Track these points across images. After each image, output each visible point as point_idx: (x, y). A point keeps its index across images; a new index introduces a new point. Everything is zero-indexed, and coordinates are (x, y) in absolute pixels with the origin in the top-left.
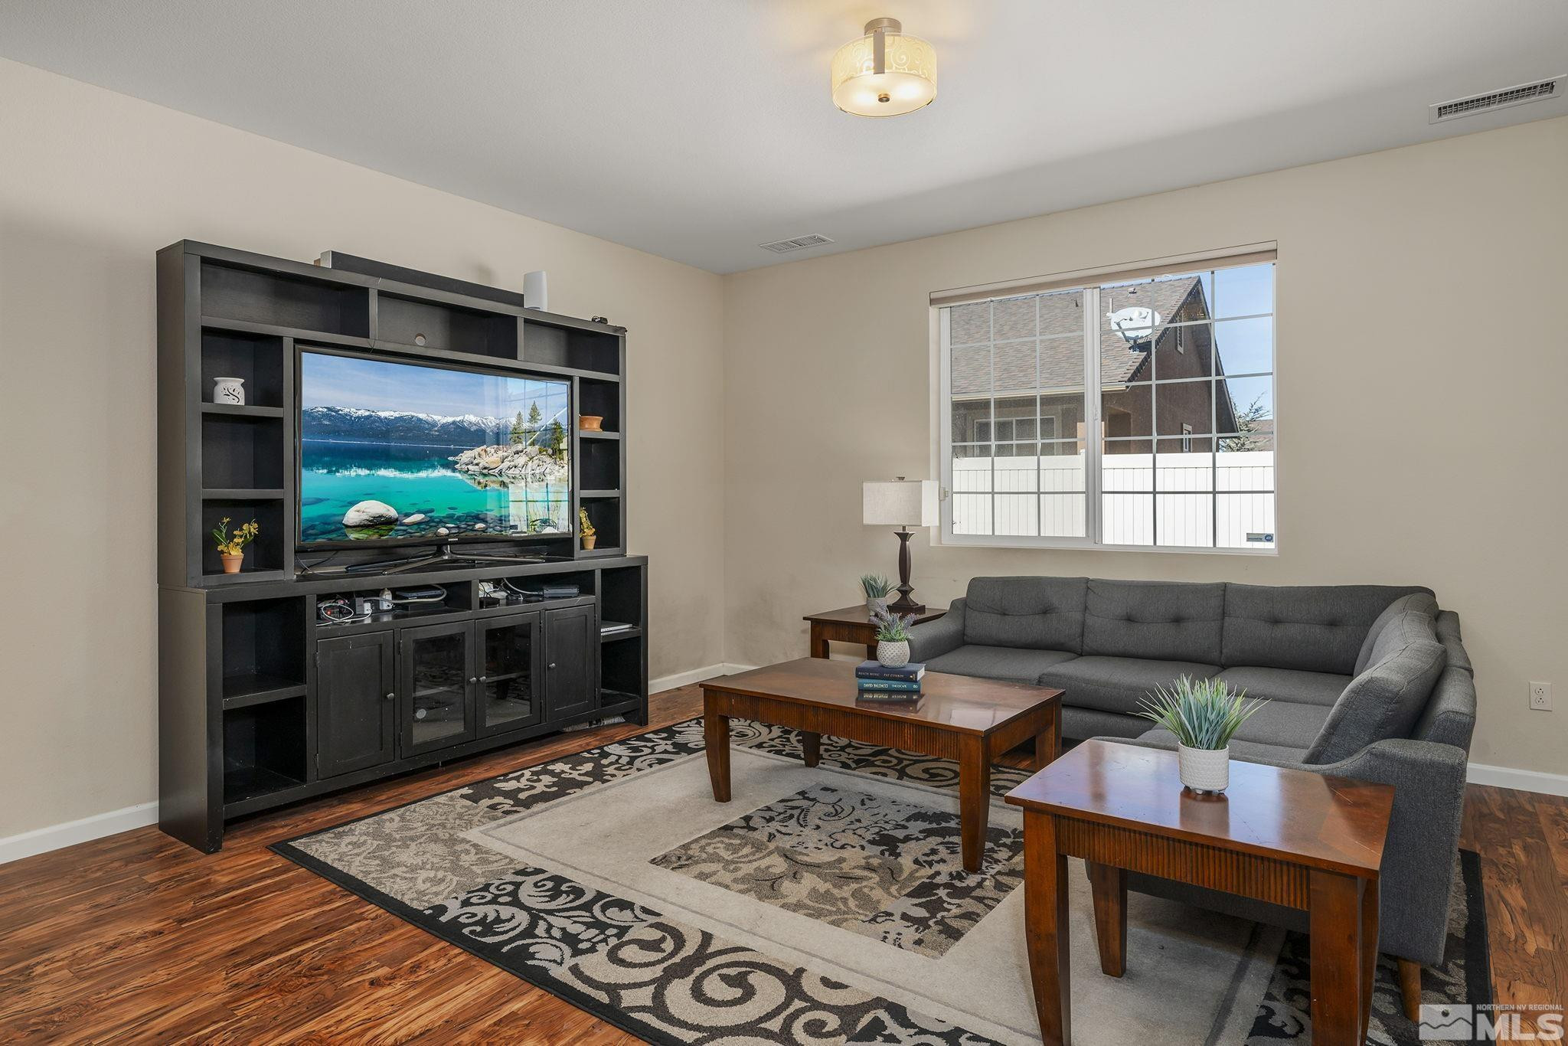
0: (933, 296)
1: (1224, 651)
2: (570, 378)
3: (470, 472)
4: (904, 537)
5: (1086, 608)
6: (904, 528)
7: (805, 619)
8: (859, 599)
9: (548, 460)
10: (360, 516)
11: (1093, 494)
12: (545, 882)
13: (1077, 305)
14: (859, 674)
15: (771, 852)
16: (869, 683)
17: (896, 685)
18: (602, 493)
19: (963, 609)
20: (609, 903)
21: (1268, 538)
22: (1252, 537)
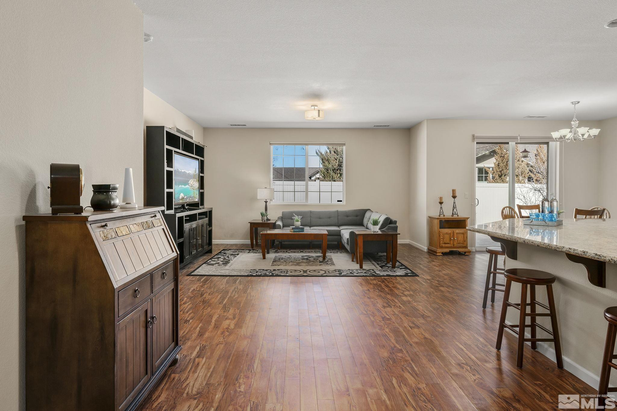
0: (270, 143)
2: (198, 159)
3: (190, 186)
4: (266, 202)
5: (311, 216)
6: (266, 200)
7: (249, 223)
8: (260, 217)
9: (197, 182)
10: (181, 196)
11: (307, 192)
12: (255, 271)
13: (303, 149)
14: (293, 229)
15: (289, 262)
16: (295, 230)
17: (300, 230)
18: (202, 191)
19: (282, 219)
20: (277, 270)
21: (341, 201)
22: (338, 201)
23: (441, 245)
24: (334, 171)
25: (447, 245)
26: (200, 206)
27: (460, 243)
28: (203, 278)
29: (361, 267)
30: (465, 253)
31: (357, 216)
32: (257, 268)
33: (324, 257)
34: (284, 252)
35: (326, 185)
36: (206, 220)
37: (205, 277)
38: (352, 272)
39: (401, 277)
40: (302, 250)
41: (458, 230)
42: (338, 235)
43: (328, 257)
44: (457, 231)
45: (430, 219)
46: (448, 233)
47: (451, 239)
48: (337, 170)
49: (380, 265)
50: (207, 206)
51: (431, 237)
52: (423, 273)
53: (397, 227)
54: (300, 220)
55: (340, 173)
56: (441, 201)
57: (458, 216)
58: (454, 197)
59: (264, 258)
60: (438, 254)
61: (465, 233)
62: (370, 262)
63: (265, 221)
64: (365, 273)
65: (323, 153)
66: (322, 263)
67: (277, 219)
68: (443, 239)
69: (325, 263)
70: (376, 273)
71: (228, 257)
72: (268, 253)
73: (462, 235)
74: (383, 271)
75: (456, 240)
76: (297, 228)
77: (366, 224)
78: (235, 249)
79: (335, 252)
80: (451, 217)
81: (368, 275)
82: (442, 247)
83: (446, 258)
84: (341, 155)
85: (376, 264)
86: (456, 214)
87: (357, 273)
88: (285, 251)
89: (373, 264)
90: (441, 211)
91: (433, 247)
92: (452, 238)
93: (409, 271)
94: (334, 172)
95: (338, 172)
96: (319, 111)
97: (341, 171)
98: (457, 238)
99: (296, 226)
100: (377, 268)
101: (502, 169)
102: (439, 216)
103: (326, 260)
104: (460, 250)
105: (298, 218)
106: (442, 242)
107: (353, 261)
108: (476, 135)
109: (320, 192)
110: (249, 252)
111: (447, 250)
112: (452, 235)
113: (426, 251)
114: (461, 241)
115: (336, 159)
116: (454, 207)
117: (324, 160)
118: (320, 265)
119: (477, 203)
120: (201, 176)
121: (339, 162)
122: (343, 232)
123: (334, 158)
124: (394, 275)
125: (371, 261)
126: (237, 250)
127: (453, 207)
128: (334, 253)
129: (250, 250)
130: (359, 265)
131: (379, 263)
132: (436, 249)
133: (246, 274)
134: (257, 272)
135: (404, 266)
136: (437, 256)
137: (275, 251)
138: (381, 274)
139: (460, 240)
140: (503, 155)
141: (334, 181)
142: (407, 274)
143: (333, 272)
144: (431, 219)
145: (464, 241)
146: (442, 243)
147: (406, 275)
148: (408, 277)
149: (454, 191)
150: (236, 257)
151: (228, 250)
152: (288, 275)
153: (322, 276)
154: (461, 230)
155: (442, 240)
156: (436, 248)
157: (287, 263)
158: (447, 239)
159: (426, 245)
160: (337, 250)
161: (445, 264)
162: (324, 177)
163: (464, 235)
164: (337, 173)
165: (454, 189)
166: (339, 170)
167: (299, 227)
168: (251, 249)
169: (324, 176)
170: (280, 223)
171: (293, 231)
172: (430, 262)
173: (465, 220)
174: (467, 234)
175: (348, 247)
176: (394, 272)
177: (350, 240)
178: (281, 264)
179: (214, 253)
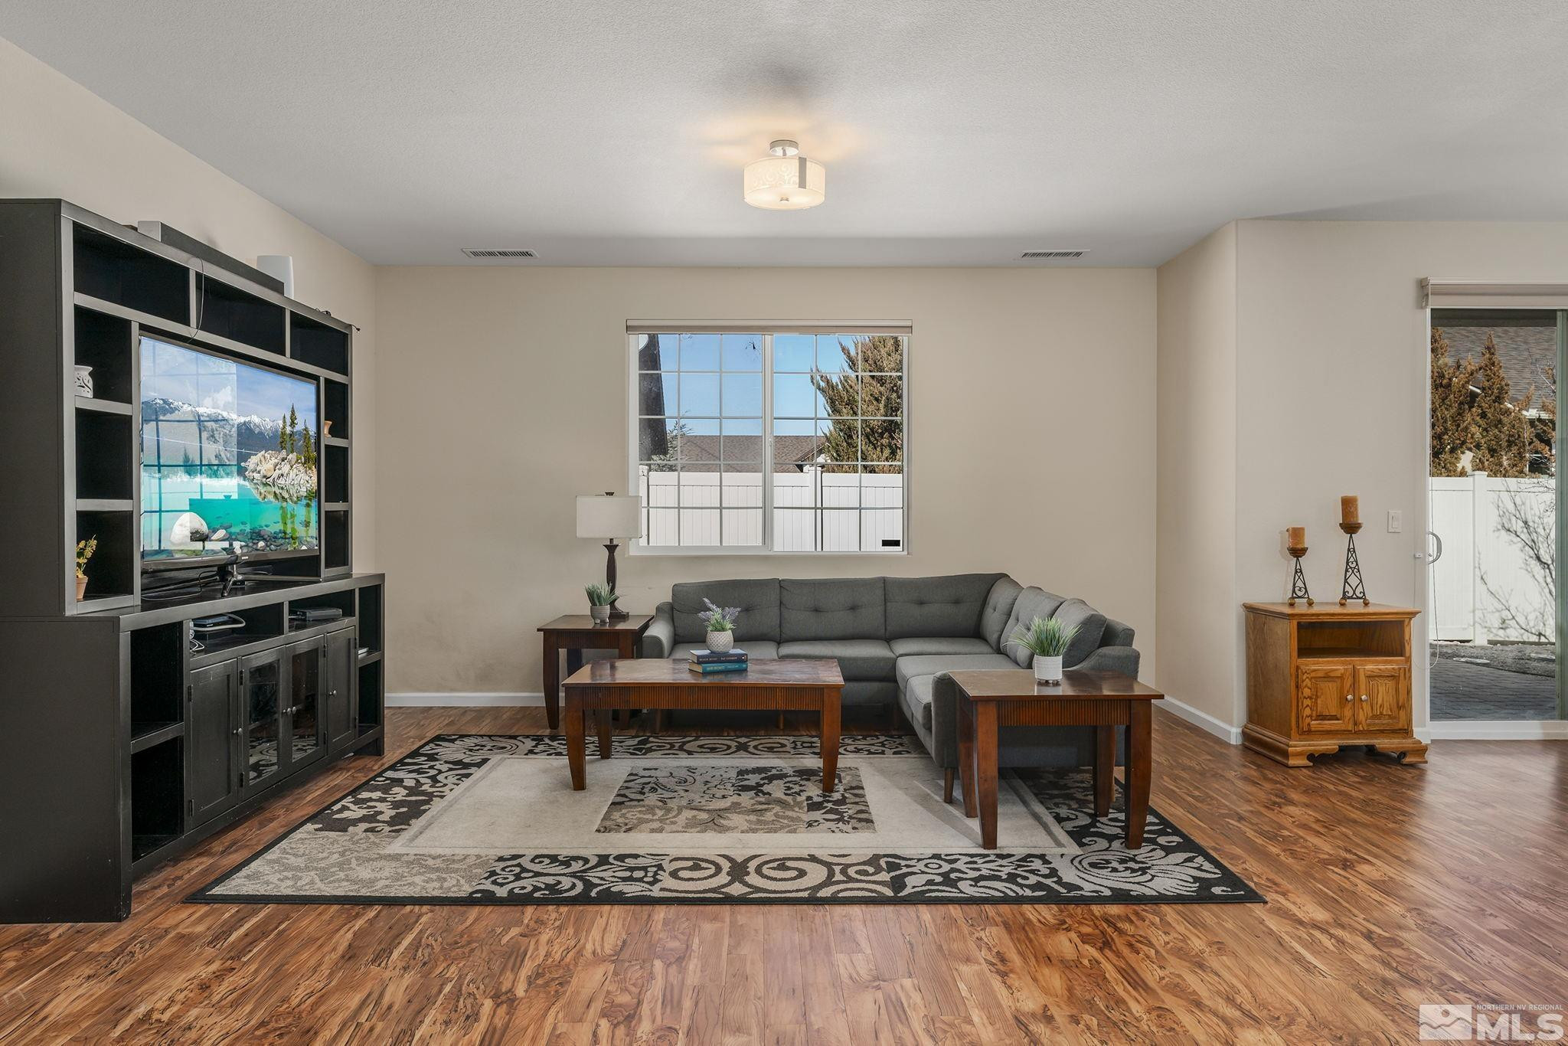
0: (629, 323)
1: (888, 628)
2: (315, 378)
3: (255, 481)
4: (611, 548)
5: (781, 603)
6: (611, 540)
7: (539, 630)
8: (585, 607)
9: (302, 468)
10: (182, 531)
11: (767, 509)
12: (513, 868)
13: (754, 348)
14: (700, 660)
15: (680, 809)
16: (710, 667)
17: (730, 666)
18: (338, 506)
19: (670, 611)
20: (617, 858)
21: (896, 543)
22: (886, 543)
23: (1305, 724)
24: (869, 440)
25: (1328, 725)
26: (327, 566)
27: (1381, 714)
28: (255, 913)
29: (989, 839)
30: (1403, 754)
31: (957, 602)
32: (531, 845)
33: (829, 778)
34: (672, 746)
35: (843, 486)
36: (347, 626)
37: (269, 909)
38: (953, 870)
39: (1180, 907)
40: (743, 740)
41: (1373, 662)
42: (889, 676)
43: (847, 779)
44: (1369, 667)
45: (1252, 615)
46: (1332, 674)
47: (1343, 701)
48: (881, 435)
49: (1069, 825)
50: (362, 565)
51: (1255, 686)
52: (1279, 880)
53: (1136, 657)
54: (729, 626)
55: (890, 446)
56: (1299, 546)
57: (1366, 604)
58: (1350, 527)
59: (579, 782)
60: (1292, 762)
61: (1402, 675)
62: (1022, 809)
63: (603, 622)
64: (1012, 878)
65: (835, 380)
66: (817, 815)
67: (653, 613)
68: (1315, 697)
69: (830, 811)
70: (1060, 882)
71: (434, 779)
72: (605, 753)
73: (1391, 684)
74: (1093, 865)
75: (1364, 704)
76: (717, 657)
77: (995, 636)
78: (482, 736)
79: (873, 749)
80: (1338, 610)
81: (1028, 892)
82: (1309, 733)
83: (1327, 779)
84: (895, 385)
85: (1049, 819)
86: (1358, 598)
87: (976, 880)
88: (677, 740)
89: (1037, 817)
90: (1300, 584)
91: (1265, 727)
92: (1350, 697)
93: (1207, 866)
94: (870, 442)
95: (885, 441)
96: (803, 162)
97: (893, 438)
98: (1369, 695)
99: (715, 649)
100: (1059, 844)
101: (1445, 429)
102: (1292, 605)
103: (836, 796)
104: (1383, 743)
105: (724, 617)
106: (1308, 711)
107: (949, 800)
108: (1431, 282)
109: (819, 508)
110: (531, 752)
111: (1330, 745)
112: (1348, 683)
113: (1233, 742)
114: (1386, 705)
115: (877, 400)
116: (1351, 566)
117: (838, 398)
118: (810, 825)
119: (1432, 548)
120: (327, 446)
121: (886, 406)
122: (907, 667)
123: (871, 395)
124: (1148, 892)
125: (1025, 803)
126: (490, 736)
127: (1347, 571)
128: (870, 753)
129: (539, 739)
130: (975, 825)
131: (1064, 812)
132: (1283, 740)
133: (466, 889)
134: (518, 877)
135: (1176, 832)
136: (1291, 771)
137: (640, 743)
138: (1088, 889)
139: (1380, 702)
140: (1445, 381)
141: (870, 472)
142: (1205, 884)
143: (866, 873)
144: (1256, 618)
145: (1399, 708)
146: (1311, 716)
147: (1203, 895)
148: (1214, 907)
149: (1348, 505)
150: (468, 776)
151: (453, 741)
152: (656, 892)
153: (813, 901)
154: (1386, 662)
155: (1307, 702)
156: (1281, 733)
157: (669, 810)
158: (1328, 702)
159: (1235, 721)
160: (882, 738)
161: (1345, 817)
162: (839, 457)
163: (1398, 683)
164: (882, 445)
165: (1349, 494)
166: (886, 435)
167: (726, 654)
168: (548, 732)
169: (838, 455)
170: (660, 631)
171: (699, 669)
172: (1275, 803)
173: (1402, 622)
174: (1410, 677)
175: (927, 739)
176: (1144, 871)
177: (937, 714)
178: (641, 821)
179: (391, 755)
